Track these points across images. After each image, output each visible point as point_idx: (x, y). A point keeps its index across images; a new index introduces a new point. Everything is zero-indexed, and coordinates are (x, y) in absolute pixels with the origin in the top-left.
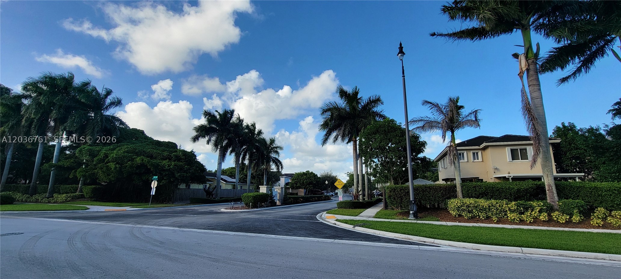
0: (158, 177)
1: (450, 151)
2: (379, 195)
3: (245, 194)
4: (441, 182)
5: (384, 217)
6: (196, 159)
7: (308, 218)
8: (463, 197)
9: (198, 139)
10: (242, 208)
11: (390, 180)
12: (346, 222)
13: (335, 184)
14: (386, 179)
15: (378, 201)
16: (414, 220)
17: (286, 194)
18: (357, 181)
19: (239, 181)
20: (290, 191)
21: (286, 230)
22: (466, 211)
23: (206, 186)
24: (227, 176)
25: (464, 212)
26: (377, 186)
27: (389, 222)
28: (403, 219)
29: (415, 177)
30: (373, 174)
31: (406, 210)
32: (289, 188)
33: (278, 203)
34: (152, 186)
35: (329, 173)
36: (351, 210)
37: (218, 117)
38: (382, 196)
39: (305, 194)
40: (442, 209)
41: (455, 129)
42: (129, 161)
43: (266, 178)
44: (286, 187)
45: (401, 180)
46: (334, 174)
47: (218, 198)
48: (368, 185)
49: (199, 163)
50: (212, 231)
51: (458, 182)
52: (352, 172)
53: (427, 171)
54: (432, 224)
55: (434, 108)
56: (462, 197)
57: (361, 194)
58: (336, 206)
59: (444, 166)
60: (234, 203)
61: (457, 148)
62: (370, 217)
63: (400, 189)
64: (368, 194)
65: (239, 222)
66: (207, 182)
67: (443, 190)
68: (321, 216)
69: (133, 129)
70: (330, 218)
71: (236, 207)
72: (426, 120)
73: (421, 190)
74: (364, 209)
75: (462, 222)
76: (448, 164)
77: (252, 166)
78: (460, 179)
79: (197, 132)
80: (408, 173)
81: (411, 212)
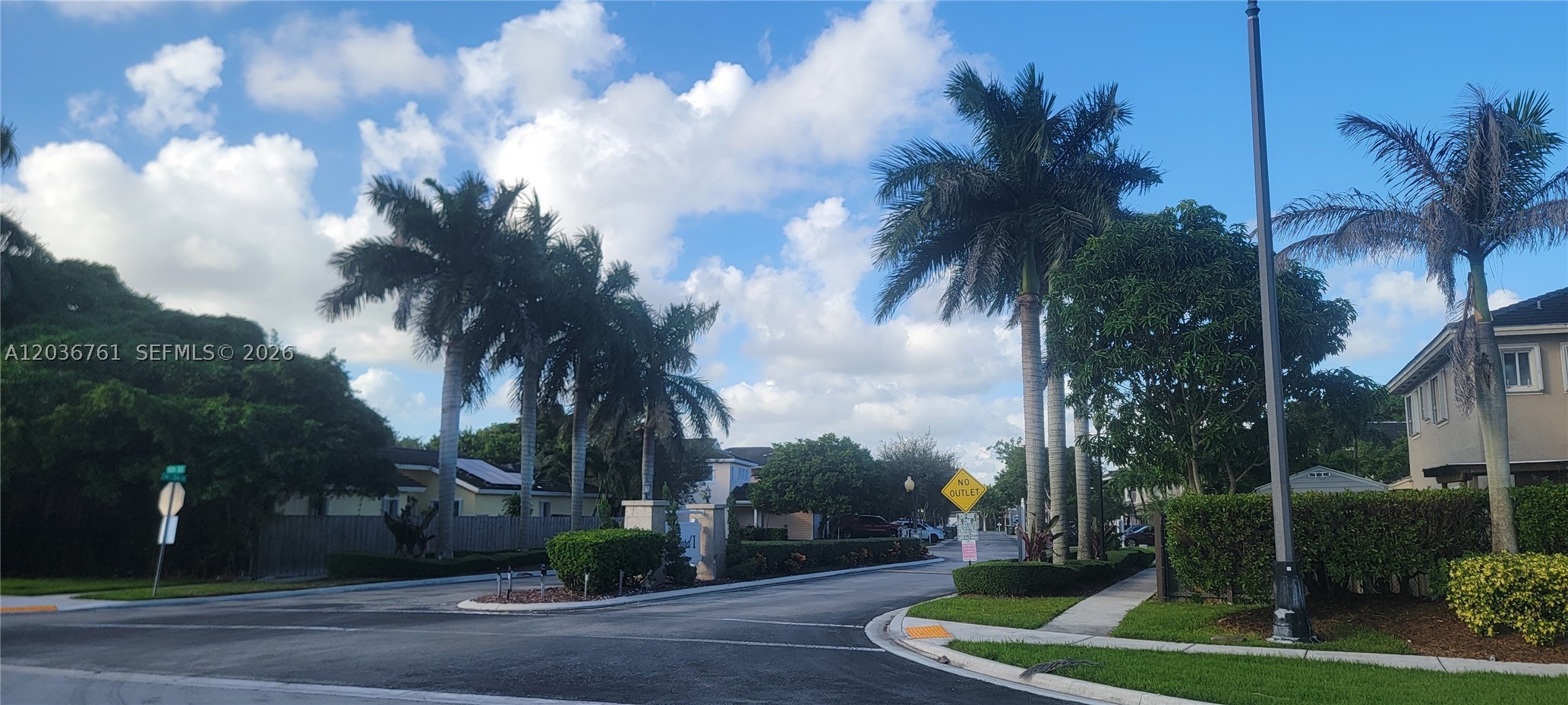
0: (187, 469)
1: (1461, 344)
2: (1137, 539)
3: (561, 538)
4: (1417, 482)
5: (1160, 633)
6: (346, 388)
7: (830, 636)
8: (1521, 550)
9: (352, 304)
10: (551, 595)
11: (1185, 474)
12: (992, 652)
13: (946, 491)
14: (1172, 469)
15: (1136, 565)
16: (1295, 647)
17: (737, 533)
18: (1038, 476)
19: (537, 480)
20: (756, 520)
21: (735, 687)
22: (1529, 608)
23: (393, 505)
24: (485, 459)
25: (1522, 613)
26: (1127, 499)
27: (1182, 653)
28: (1245, 642)
29: (1297, 461)
30: (1110, 446)
31: (1259, 605)
32: (748, 510)
33: (703, 572)
34: (163, 507)
35: (921, 445)
36: (1014, 600)
37: (438, 207)
38: (1151, 544)
39: (820, 531)
40: (1423, 600)
41: (1486, 245)
42: (61, 402)
43: (652, 469)
44: (735, 503)
45: (1237, 471)
46: (941, 449)
47: (445, 554)
48: (1090, 493)
49: (359, 406)
50: (424, 693)
51: (1497, 483)
52: (1016, 440)
53: (1356, 433)
54: (1376, 666)
55: (1395, 153)
56: (1513, 548)
57: (1057, 536)
58: (950, 583)
59: (1435, 411)
60: (515, 574)
61: (1495, 329)
62: (1096, 632)
63: (1229, 511)
64: (1089, 532)
65: (538, 655)
66: (400, 489)
67: (1427, 519)
68: (885, 629)
69: (67, 263)
70: (924, 634)
71: (523, 593)
72: (1353, 209)
73: (1326, 518)
74: (1073, 599)
75: (1511, 661)
76: (1454, 403)
77: (591, 417)
78: (1504, 470)
79: (347, 272)
80: (1266, 442)
81: (1281, 613)
